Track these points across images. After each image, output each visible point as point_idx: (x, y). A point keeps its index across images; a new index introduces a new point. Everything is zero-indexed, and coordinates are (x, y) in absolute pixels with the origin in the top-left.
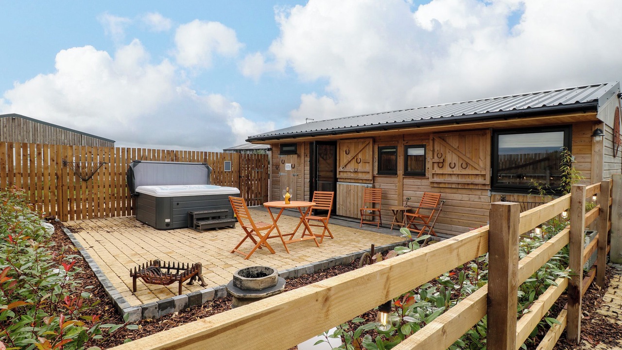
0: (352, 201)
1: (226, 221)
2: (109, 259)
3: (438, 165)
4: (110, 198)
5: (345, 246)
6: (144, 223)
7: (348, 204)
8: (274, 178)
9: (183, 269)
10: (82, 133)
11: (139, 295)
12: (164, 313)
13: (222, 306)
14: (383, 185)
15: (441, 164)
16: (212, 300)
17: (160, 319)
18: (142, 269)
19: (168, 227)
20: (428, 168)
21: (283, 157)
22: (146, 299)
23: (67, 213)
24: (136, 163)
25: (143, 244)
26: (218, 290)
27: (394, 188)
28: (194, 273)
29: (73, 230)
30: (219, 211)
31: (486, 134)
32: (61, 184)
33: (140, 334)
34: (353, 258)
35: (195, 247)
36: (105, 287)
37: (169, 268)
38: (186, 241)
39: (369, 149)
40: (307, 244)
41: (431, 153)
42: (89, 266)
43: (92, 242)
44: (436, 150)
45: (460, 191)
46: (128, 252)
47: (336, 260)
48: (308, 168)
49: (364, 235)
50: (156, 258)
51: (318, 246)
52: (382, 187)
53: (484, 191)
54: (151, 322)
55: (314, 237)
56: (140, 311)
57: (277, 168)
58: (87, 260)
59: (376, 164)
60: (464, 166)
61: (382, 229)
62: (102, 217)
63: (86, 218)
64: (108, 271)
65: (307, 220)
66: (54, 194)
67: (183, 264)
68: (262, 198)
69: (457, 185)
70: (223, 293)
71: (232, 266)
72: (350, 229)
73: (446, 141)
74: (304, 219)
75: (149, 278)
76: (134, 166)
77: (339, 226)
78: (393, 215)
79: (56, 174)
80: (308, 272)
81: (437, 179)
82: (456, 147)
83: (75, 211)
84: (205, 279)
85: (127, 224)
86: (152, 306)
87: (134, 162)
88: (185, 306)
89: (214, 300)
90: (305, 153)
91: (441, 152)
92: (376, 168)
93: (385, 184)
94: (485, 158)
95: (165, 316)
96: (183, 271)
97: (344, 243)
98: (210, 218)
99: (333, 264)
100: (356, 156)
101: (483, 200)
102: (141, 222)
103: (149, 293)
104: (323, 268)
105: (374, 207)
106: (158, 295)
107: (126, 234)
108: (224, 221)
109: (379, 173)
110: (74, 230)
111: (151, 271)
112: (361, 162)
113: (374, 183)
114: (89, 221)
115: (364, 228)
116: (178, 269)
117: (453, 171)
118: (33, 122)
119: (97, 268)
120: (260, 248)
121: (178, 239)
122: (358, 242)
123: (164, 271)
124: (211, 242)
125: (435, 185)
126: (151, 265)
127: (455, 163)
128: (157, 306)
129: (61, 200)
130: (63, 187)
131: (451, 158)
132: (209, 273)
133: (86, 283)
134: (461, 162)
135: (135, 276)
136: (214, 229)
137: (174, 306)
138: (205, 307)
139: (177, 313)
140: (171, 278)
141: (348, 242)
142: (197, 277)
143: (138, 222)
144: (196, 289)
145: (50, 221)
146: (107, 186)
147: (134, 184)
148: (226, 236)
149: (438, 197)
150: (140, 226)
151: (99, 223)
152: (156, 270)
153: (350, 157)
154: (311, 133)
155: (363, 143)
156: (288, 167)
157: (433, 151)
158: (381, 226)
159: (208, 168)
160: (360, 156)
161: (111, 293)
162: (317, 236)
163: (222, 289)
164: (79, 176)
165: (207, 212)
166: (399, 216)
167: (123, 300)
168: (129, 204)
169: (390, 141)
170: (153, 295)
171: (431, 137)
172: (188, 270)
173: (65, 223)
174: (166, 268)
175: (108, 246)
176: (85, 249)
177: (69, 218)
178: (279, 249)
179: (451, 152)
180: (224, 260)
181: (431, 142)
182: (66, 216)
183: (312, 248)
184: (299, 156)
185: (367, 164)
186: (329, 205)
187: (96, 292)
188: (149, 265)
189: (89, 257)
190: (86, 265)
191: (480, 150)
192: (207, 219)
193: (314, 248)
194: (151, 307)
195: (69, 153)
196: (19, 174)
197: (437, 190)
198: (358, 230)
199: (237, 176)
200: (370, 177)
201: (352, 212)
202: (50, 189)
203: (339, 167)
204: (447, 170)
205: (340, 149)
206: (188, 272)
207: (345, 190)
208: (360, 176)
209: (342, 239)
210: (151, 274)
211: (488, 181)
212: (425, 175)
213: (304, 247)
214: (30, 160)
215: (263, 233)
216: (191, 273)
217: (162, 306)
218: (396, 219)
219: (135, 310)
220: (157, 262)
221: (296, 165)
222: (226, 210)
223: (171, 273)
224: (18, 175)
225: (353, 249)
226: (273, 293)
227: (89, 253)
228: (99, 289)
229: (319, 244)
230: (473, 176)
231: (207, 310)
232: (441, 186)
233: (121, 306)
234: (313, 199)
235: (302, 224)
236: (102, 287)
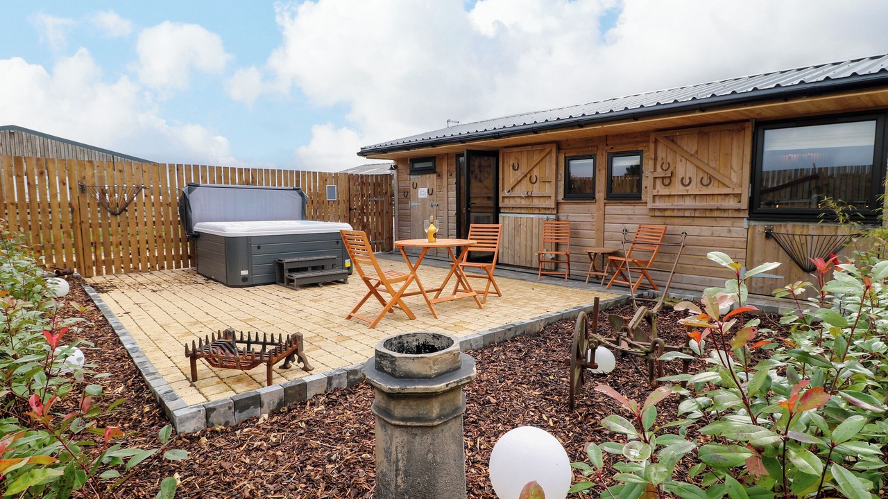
0: (523, 242)
1: (334, 273)
2: (155, 330)
3: (663, 181)
4: (156, 241)
5: (522, 306)
6: (209, 278)
7: (517, 247)
8: (402, 211)
9: (272, 343)
10: (113, 154)
11: (202, 387)
12: (244, 416)
13: (340, 403)
14: (572, 216)
15: (668, 180)
16: (323, 393)
17: (237, 426)
18: (204, 344)
19: (245, 283)
20: (646, 188)
21: (414, 178)
22: (213, 393)
23: (91, 265)
24: (192, 187)
25: (207, 308)
26: (332, 377)
27: (590, 219)
28: (291, 349)
29: (99, 289)
30: (323, 257)
31: (744, 129)
32: (78, 220)
33: (204, 453)
34: (542, 325)
35: (289, 311)
36: (144, 374)
37: (249, 342)
38: (274, 303)
39: (550, 161)
40: (462, 304)
41: (651, 163)
42: (120, 341)
43: (128, 305)
44: (659, 159)
45: (697, 221)
46: (184, 319)
47: (517, 328)
48: (453, 194)
49: (548, 291)
50: (227, 328)
51: (480, 308)
52: (570, 219)
53: (736, 220)
54: (222, 432)
55: (474, 294)
56: (203, 414)
57: (405, 194)
58: (117, 332)
59: (562, 184)
60: (706, 181)
61: (571, 283)
62: (145, 270)
63: (121, 272)
64: (151, 349)
65: (461, 268)
66: (69, 235)
67: (272, 335)
68: (384, 241)
69: (692, 211)
70: (342, 381)
71: (349, 338)
72: (524, 282)
73: (676, 144)
74: (458, 266)
75: (217, 359)
76: (190, 191)
77: (506, 279)
78: (589, 261)
79: (70, 205)
80: (474, 347)
81: (660, 204)
82: (692, 152)
83: (104, 261)
84: (309, 360)
85: (183, 280)
86: (223, 405)
87: (189, 185)
88: (278, 404)
89: (326, 392)
90: (448, 171)
91: (668, 161)
92: (561, 190)
93: (575, 213)
94: (742, 168)
95: (246, 421)
96: (273, 347)
97: (520, 303)
98: (310, 269)
99: (511, 334)
100: (529, 172)
101: (734, 234)
102: (204, 276)
103: (218, 383)
104: (497, 340)
105: (557, 250)
106: (233, 386)
107: (182, 294)
108: (331, 273)
109: (565, 198)
110: (101, 288)
111: (220, 346)
112: (538, 181)
113: (557, 212)
114: (126, 276)
115: (545, 281)
116: (264, 344)
117: (687, 191)
118: (41, 138)
119: (133, 344)
120: (391, 311)
121: (262, 299)
122: (541, 300)
123: (241, 346)
124: (313, 304)
125: (658, 213)
126: (219, 337)
127: (690, 178)
128: (232, 405)
129: (80, 244)
130: (83, 225)
131: (684, 169)
132: (314, 349)
133: (113, 368)
134: (701, 174)
135: (193, 356)
136: (315, 285)
137: (261, 405)
138: (312, 405)
139: (266, 416)
140: (253, 358)
141: (526, 301)
142: (296, 357)
143: (199, 276)
144: (295, 375)
145: (66, 276)
146: (150, 224)
147: (191, 220)
148: (336, 295)
149: (663, 232)
150: (203, 282)
151: (141, 279)
152: (229, 346)
153: (519, 174)
154: (460, 138)
155: (541, 151)
156: (422, 193)
157: (655, 159)
158: (570, 278)
159: (302, 195)
160: (536, 172)
161: (153, 383)
162: (478, 292)
163: (339, 375)
164: (106, 209)
165: (303, 259)
166: (598, 262)
167: (174, 395)
168: (185, 250)
169: (585, 147)
170: (225, 387)
171: (652, 138)
172: (281, 346)
173: (88, 280)
174: (245, 342)
175: (154, 311)
176: (117, 316)
177: (95, 273)
178: (420, 312)
179: (684, 160)
180: (337, 330)
181: (652, 146)
182: (90, 268)
183: (471, 310)
184: (439, 176)
185: (547, 184)
186: (494, 245)
187: (130, 382)
188: (216, 338)
189: (121, 327)
190: (115, 340)
191: (733, 155)
192: (305, 269)
193: (476, 311)
194: (221, 406)
195: (88, 172)
196: (13, 204)
197: (659, 220)
198: (536, 284)
199: (346, 208)
200: (551, 203)
201: (523, 258)
202: (61, 228)
203: (503, 190)
204: (677, 189)
205: (503, 162)
206: (281, 348)
207: (512, 226)
208: (536, 202)
209: (515, 297)
210: (219, 352)
211: (745, 204)
212: (640, 198)
213: (458, 309)
214: (28, 183)
215: (397, 287)
216: (286, 349)
217: (240, 405)
218: (594, 267)
219: (195, 412)
220: (230, 333)
221: (435, 190)
222: (332, 257)
223: (253, 349)
224: (11, 206)
225: (536, 311)
226: (458, 382)
227: (121, 321)
228: (136, 377)
229: (482, 305)
230: (719, 197)
231: (316, 410)
232: (667, 214)
233: (170, 405)
234: (469, 237)
235: (454, 274)
236: (140, 374)
